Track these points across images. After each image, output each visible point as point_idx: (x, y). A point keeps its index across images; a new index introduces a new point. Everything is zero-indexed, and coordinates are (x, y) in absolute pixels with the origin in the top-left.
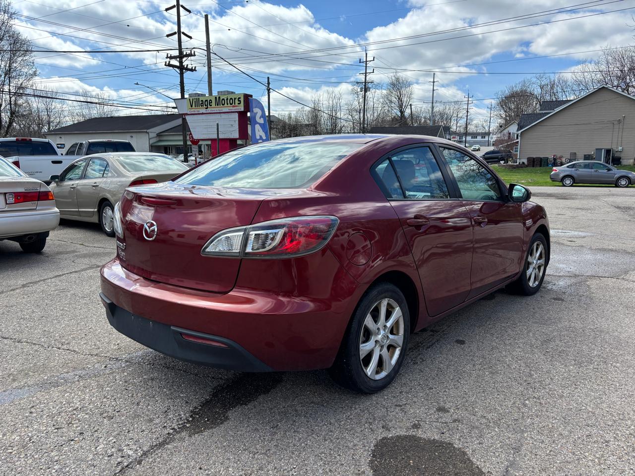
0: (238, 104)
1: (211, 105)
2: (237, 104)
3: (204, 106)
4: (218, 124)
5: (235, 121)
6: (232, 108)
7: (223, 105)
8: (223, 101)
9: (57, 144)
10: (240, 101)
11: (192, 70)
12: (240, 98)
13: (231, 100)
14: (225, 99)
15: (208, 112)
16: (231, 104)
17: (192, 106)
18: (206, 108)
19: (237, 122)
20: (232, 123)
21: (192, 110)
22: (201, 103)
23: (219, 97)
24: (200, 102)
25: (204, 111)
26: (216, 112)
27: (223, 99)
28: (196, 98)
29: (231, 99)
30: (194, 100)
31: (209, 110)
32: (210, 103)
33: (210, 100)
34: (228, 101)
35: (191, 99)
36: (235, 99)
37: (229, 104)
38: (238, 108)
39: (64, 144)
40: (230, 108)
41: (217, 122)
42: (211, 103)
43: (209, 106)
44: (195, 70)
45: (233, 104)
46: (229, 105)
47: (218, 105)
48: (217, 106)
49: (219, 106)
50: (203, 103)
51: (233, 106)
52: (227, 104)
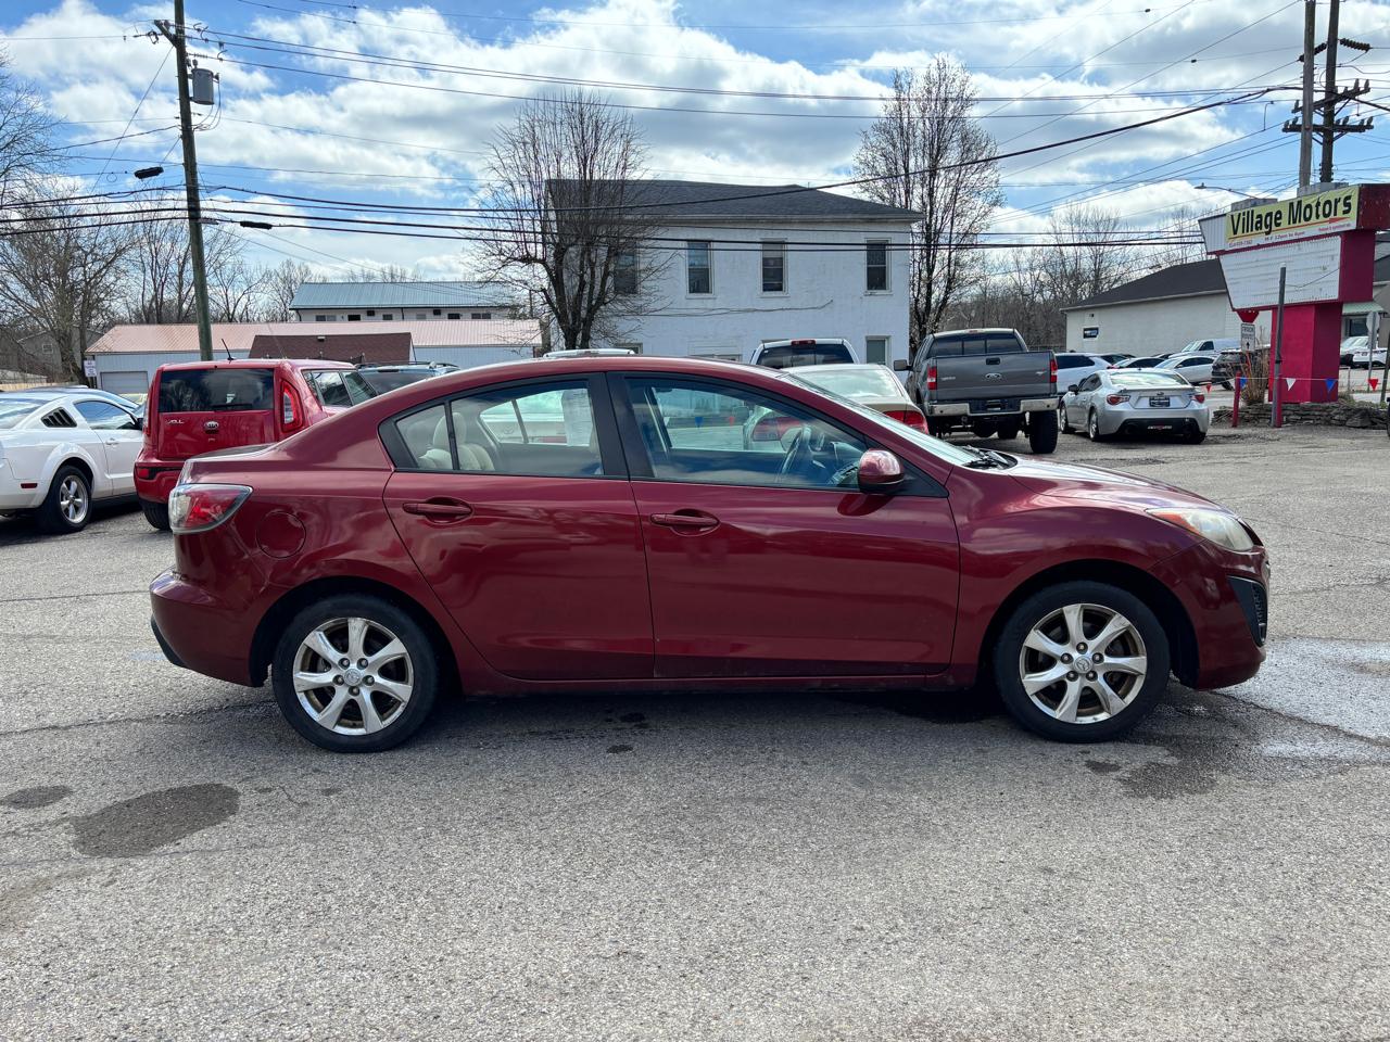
0: (1345, 212)
1: (1278, 225)
2: (1340, 215)
3: (1264, 229)
4: (1283, 271)
5: (1333, 257)
6: (1326, 225)
7: (1306, 219)
8: (1308, 210)
9: (1085, 330)
10: (1349, 205)
11: (1360, 128)
12: (1349, 198)
13: (1328, 206)
14: (1314, 205)
15: (1270, 242)
16: (1325, 216)
17: (1235, 233)
18: (1267, 233)
19: (1338, 259)
20: (1325, 262)
21: (1236, 241)
22: (1257, 222)
23: (1300, 203)
24: (1255, 220)
25: (1261, 239)
26: (1288, 238)
27: (1309, 206)
28: (1246, 211)
29: (1328, 202)
30: (1242, 217)
31: (1273, 237)
32: (1276, 219)
33: (1279, 212)
34: (1321, 208)
35: (1236, 214)
36: (1337, 201)
37: (1321, 216)
38: (1340, 223)
39: (1097, 329)
40: (1322, 226)
41: (1282, 265)
42: (1280, 218)
43: (1274, 227)
44: (1369, 127)
45: (1332, 216)
46: (1322, 218)
47: (1294, 222)
48: (1292, 225)
49: (1297, 224)
50: (1260, 222)
51: (1332, 221)
52: (1318, 216)
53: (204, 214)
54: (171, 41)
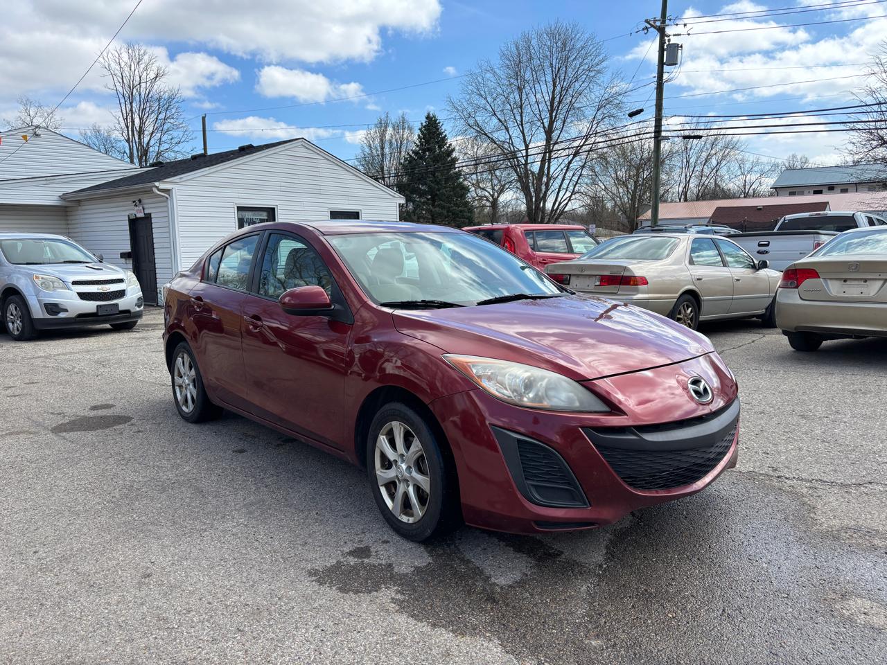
53: (663, 134)
54: (657, 30)
